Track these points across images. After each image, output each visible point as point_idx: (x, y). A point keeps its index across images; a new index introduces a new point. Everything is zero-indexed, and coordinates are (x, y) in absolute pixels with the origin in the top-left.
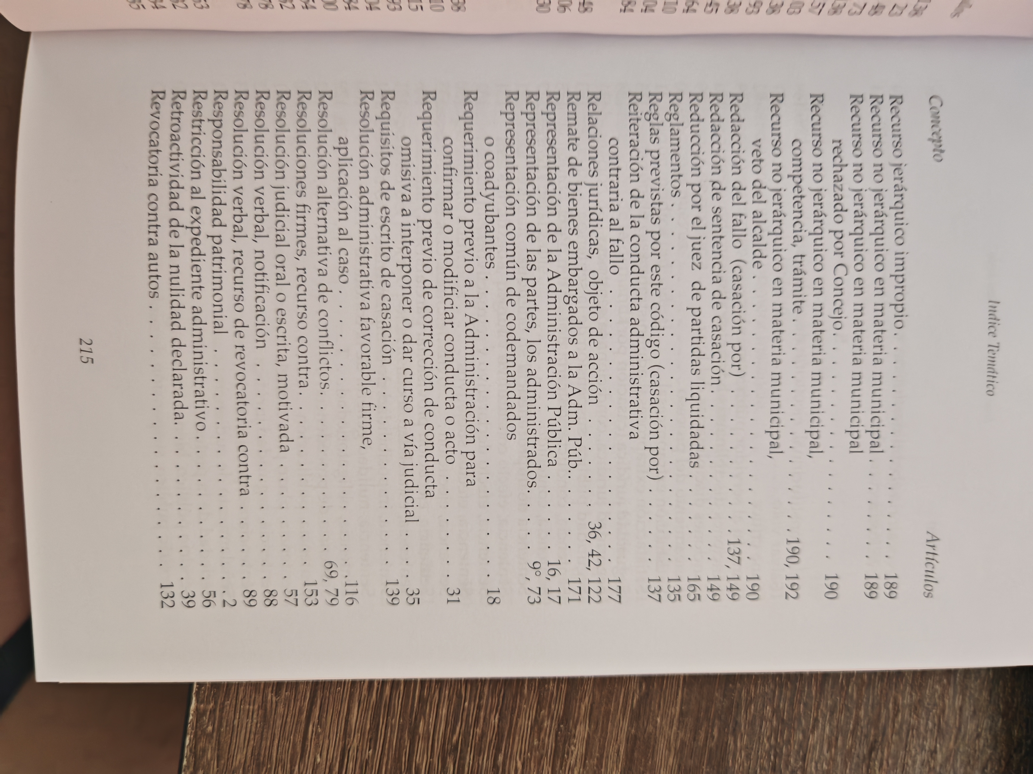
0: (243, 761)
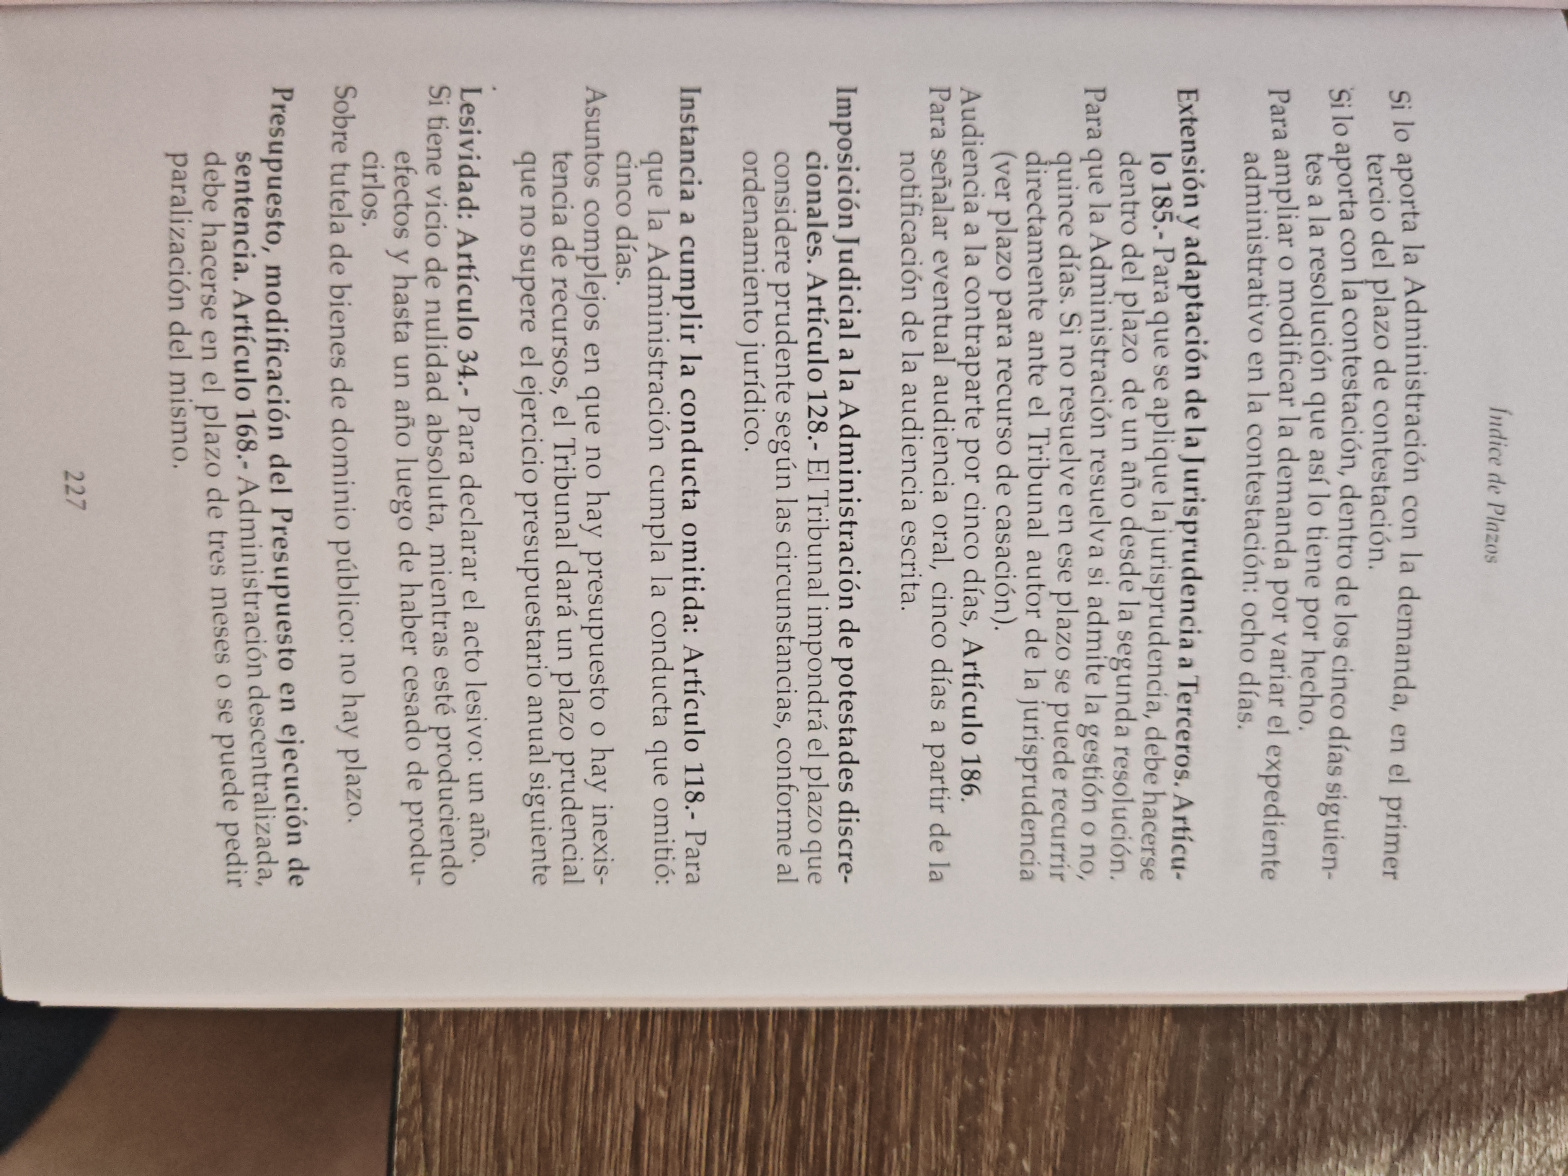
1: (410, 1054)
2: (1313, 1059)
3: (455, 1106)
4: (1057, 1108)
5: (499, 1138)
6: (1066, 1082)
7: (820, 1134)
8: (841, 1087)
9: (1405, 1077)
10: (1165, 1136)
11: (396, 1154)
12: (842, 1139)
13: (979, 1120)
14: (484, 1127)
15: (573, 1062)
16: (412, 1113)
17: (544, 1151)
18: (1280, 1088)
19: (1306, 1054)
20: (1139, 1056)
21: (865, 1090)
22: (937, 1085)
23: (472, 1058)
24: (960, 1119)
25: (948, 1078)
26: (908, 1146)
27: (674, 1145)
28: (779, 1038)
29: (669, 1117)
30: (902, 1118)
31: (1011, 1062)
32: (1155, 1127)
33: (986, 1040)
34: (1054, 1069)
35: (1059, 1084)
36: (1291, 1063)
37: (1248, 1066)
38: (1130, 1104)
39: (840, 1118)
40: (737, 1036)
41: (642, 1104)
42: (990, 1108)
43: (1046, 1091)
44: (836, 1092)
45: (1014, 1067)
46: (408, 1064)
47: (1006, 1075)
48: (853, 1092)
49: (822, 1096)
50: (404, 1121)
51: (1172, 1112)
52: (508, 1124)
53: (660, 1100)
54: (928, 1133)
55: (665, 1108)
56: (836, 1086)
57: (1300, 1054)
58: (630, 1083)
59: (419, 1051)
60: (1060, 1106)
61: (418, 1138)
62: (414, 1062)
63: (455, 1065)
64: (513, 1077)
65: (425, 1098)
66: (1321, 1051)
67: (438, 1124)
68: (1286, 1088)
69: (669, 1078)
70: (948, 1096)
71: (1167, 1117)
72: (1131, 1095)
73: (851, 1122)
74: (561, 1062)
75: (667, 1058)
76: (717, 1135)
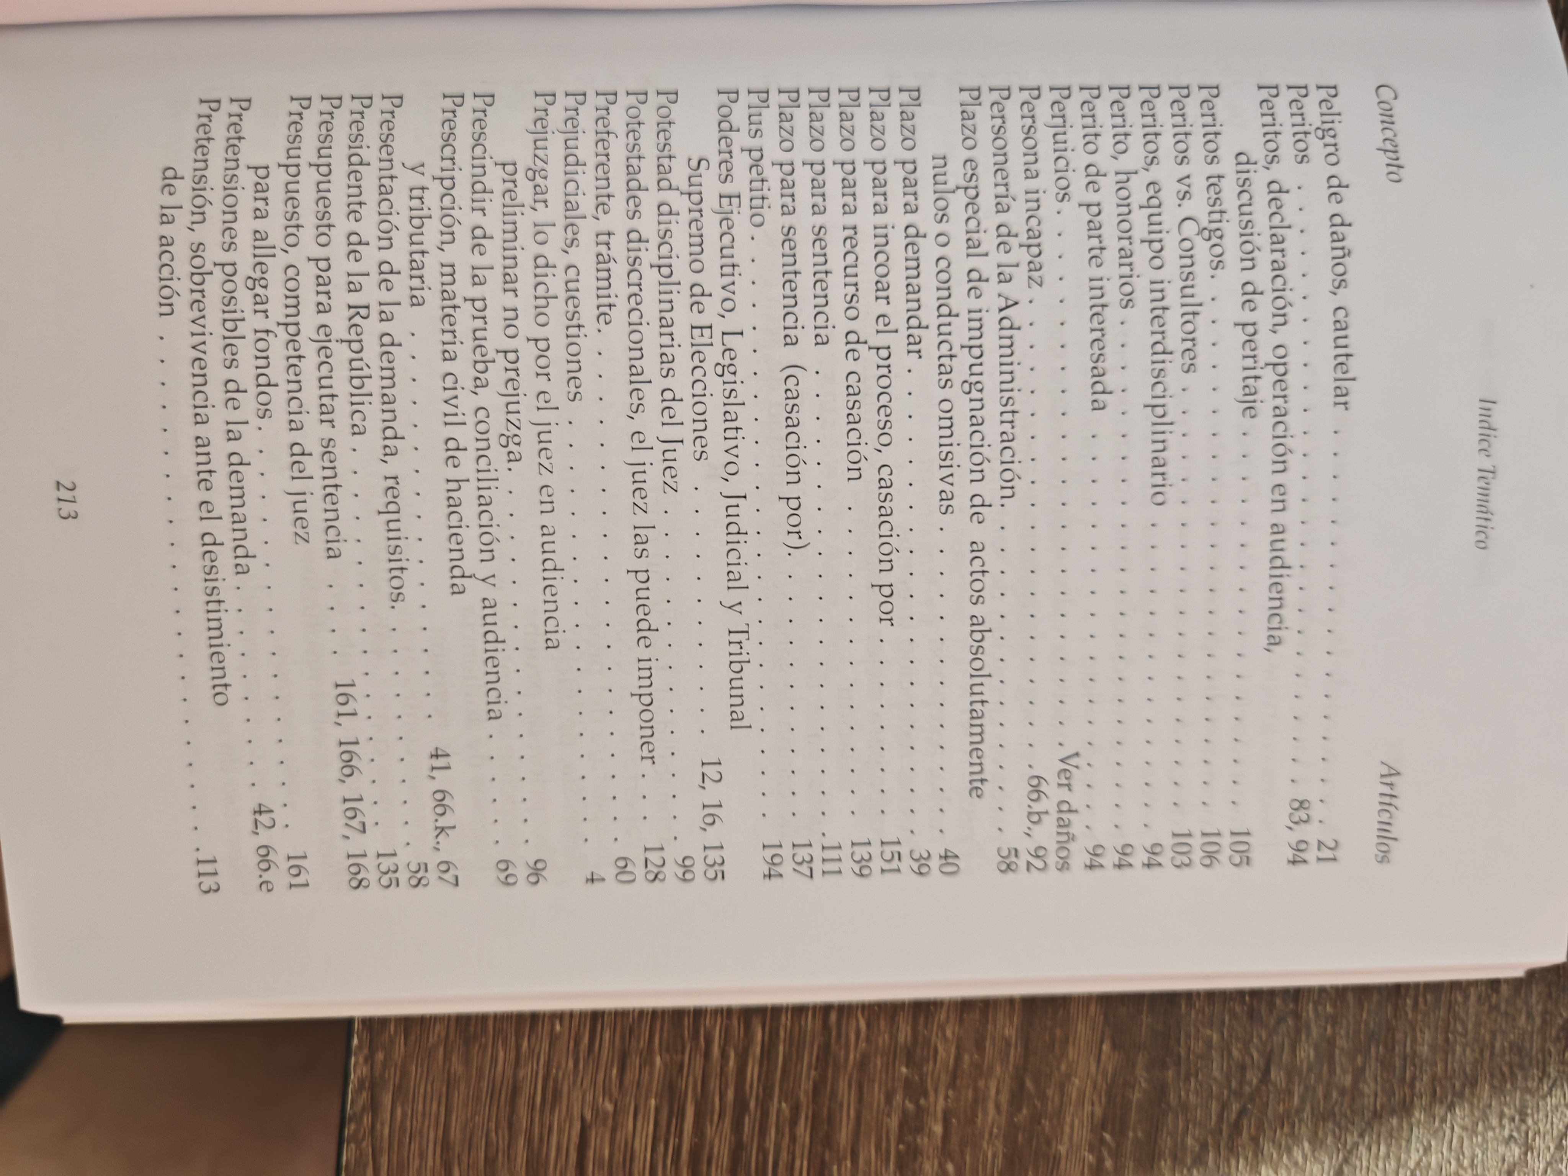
0: (443, 1034)
1: (361, 1060)
2: (1247, 1089)
3: (404, 1115)
4: (995, 1131)
5: (446, 1145)
6: (1004, 1105)
7: (763, 1151)
8: (784, 1105)
9: (1337, 1110)
10: (1100, 1161)
11: (344, 1158)
12: (784, 1155)
13: (919, 1140)
14: (432, 1135)
15: (521, 1074)
16: (361, 1118)
17: (490, 1162)
18: (1214, 1118)
19: (1241, 1083)
20: (1077, 1081)
21: (808, 1107)
22: (879, 1105)
23: (422, 1066)
24: (900, 1140)
25: (889, 1098)
26: (849, 1163)
27: (619, 1157)
28: (724, 1055)
29: (614, 1130)
30: (844, 1136)
31: (952, 1084)
32: (1091, 1151)
33: (928, 1062)
34: (993, 1092)
35: (998, 1107)
36: (1226, 1092)
37: (1183, 1094)
38: (1067, 1129)
39: (783, 1135)
40: (683, 1053)
41: (588, 1116)
42: (930, 1129)
43: (985, 1113)
44: (779, 1110)
45: (954, 1090)
46: (359, 1072)
47: (946, 1097)
48: (796, 1109)
49: (765, 1114)
50: (353, 1126)
51: (1107, 1137)
52: (456, 1133)
53: (606, 1113)
54: (868, 1151)
55: (610, 1122)
56: (780, 1103)
57: (1234, 1084)
58: (577, 1094)
59: (370, 1058)
60: (999, 1128)
61: (366, 1144)
62: (365, 1070)
63: (404, 1074)
64: (462, 1086)
65: (374, 1106)
66: (1255, 1081)
67: (386, 1131)
68: (1220, 1117)
69: (615, 1091)
70: (889, 1116)
71: (1102, 1141)
72: (1068, 1119)
73: (793, 1139)
74: (509, 1073)
75: (615, 1071)
76: (661, 1148)
